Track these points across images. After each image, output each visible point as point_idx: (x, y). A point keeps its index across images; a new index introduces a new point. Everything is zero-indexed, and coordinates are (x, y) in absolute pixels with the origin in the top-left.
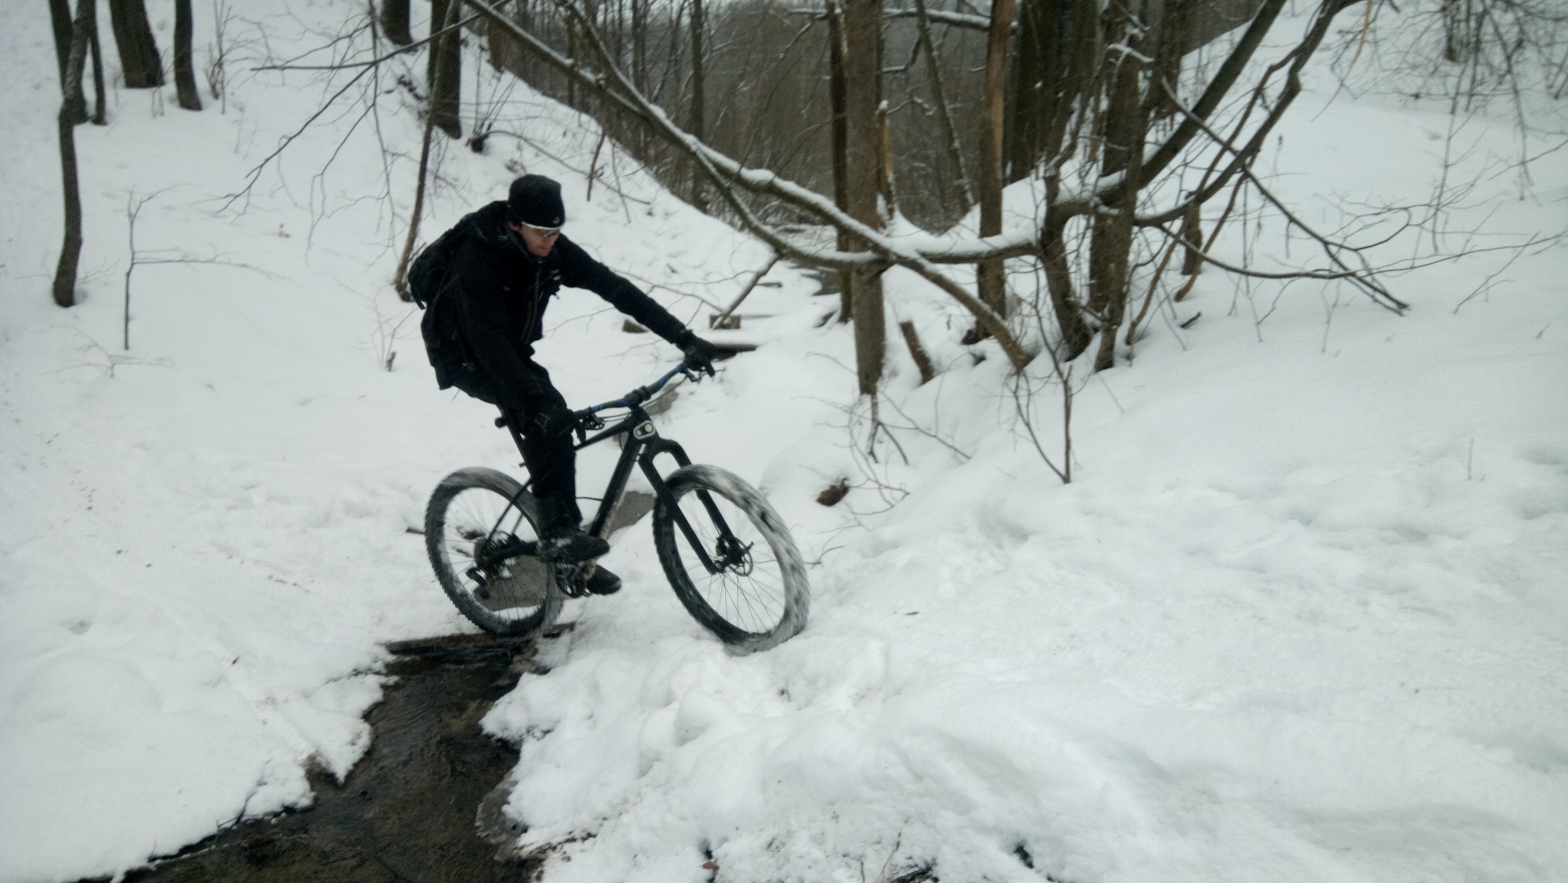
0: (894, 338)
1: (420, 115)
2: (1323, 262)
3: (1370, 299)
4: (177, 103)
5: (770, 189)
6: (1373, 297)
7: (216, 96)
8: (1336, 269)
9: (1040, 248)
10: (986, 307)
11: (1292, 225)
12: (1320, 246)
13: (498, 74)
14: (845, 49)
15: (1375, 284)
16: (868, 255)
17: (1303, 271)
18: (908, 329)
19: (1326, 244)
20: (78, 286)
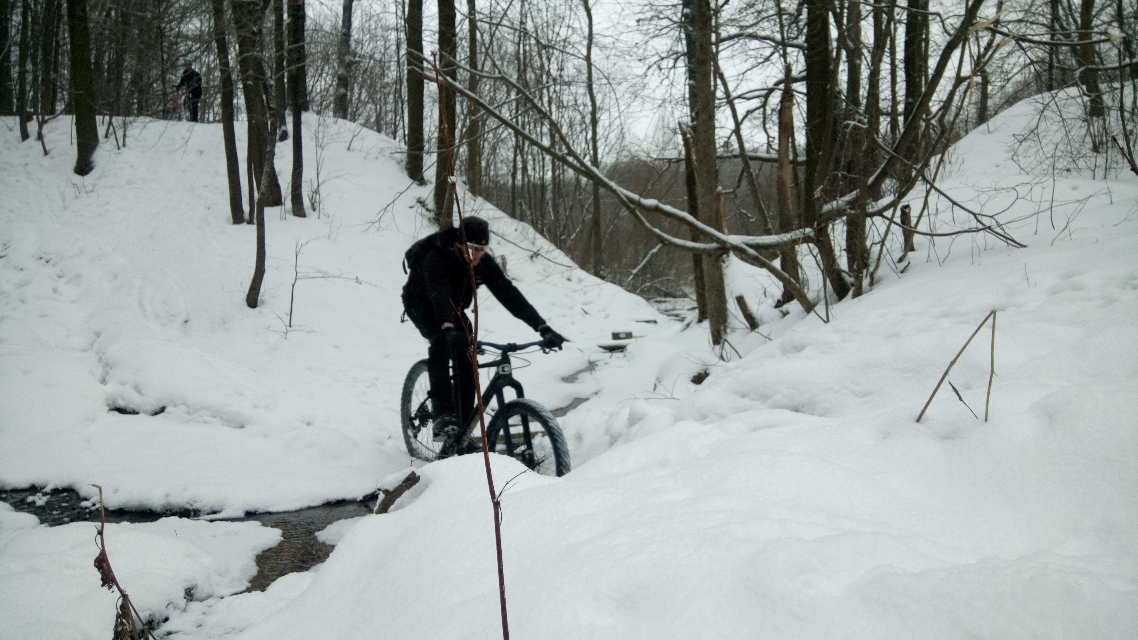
0: (732, 306)
1: (429, 219)
2: (974, 224)
3: (1006, 244)
4: (292, 213)
5: (657, 209)
6: (1006, 242)
7: (314, 210)
8: (981, 226)
9: (816, 238)
10: (786, 275)
11: (955, 206)
12: (972, 216)
13: (473, 197)
14: (694, 158)
15: (1006, 235)
16: (714, 245)
17: (964, 230)
18: (740, 300)
19: (975, 215)
20: (260, 298)
